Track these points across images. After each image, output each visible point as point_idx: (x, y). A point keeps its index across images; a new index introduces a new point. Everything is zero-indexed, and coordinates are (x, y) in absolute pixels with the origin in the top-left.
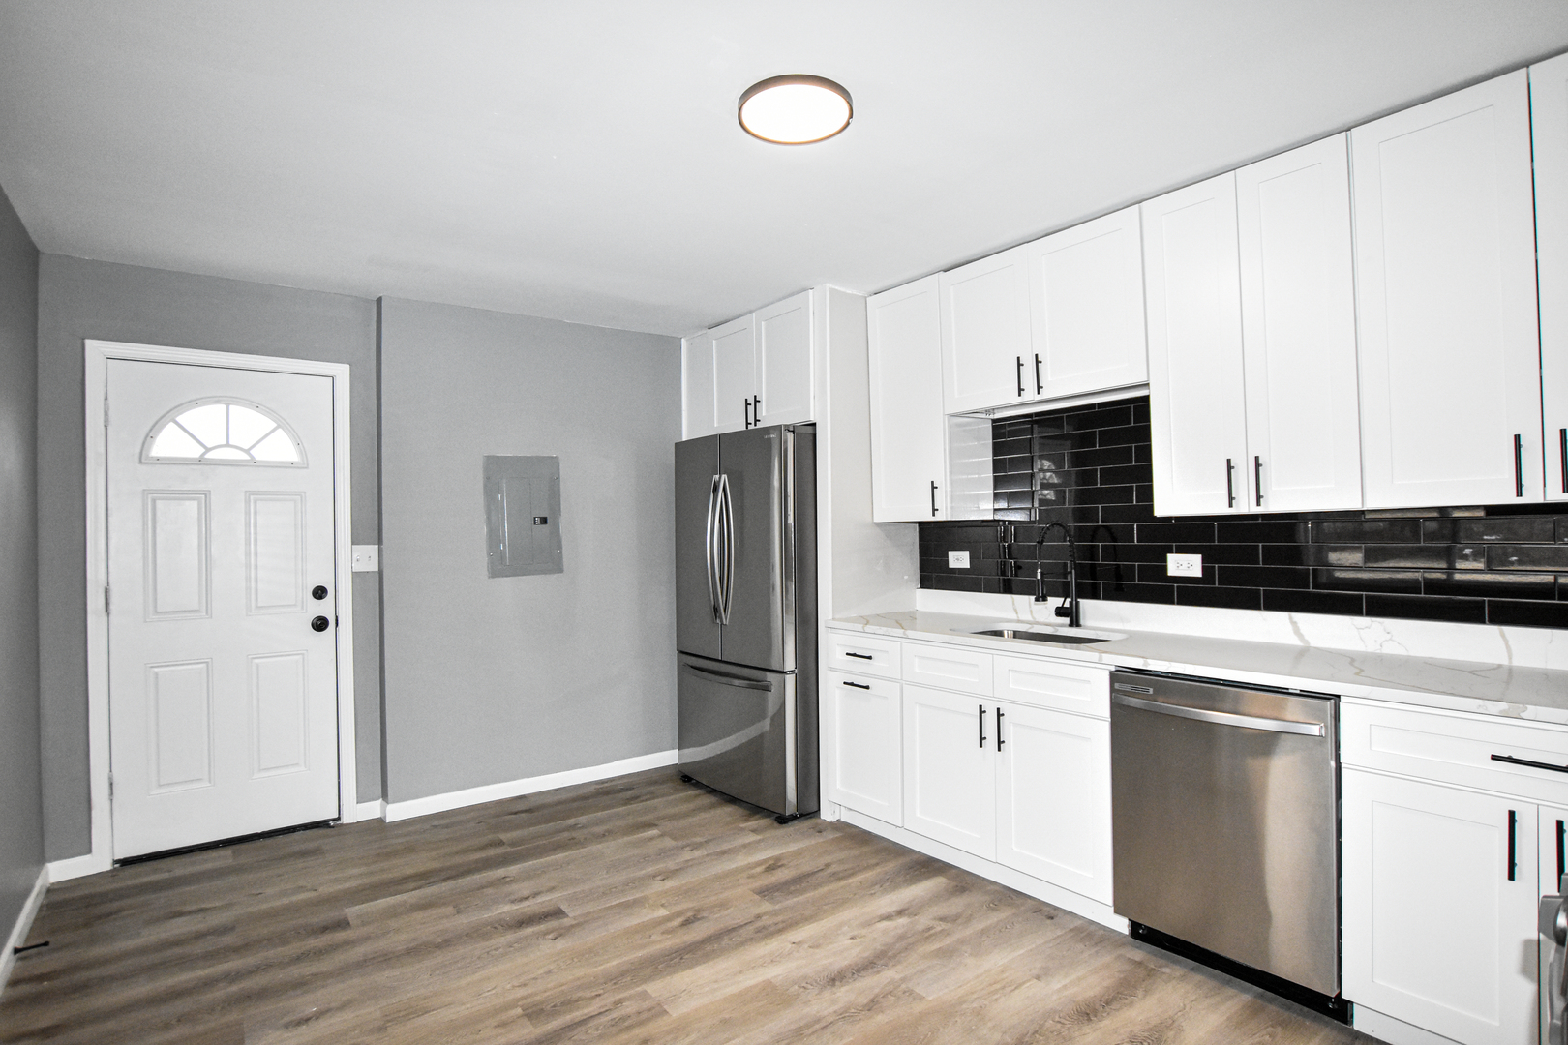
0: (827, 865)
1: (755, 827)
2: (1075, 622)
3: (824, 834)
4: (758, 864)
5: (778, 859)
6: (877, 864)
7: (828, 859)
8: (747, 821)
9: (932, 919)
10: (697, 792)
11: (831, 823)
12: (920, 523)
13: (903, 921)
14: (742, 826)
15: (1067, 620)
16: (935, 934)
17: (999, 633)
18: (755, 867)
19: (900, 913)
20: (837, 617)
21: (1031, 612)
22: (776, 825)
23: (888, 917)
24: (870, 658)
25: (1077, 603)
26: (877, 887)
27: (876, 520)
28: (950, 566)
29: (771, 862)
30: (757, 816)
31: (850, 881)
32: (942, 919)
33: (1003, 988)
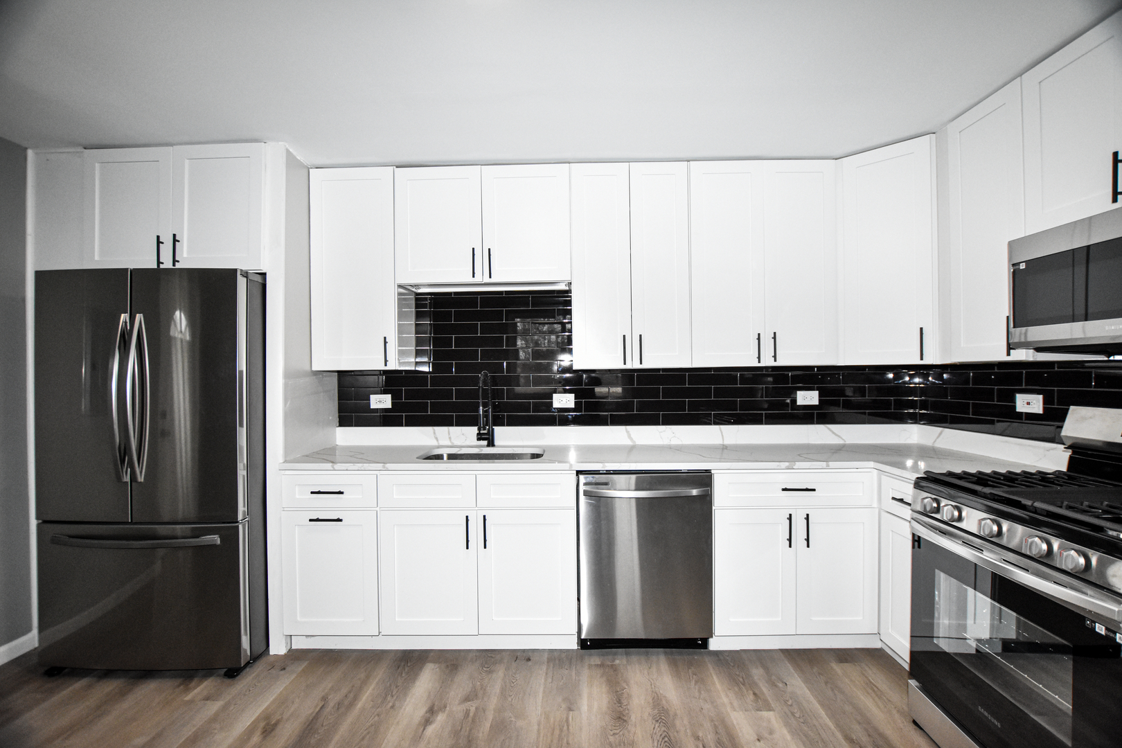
0: (324, 699)
1: (205, 693)
2: (491, 443)
3: (288, 669)
4: (250, 732)
5: (266, 717)
6: (368, 677)
7: (318, 693)
8: (187, 690)
9: (459, 704)
10: (83, 682)
11: (285, 655)
12: (338, 372)
13: (440, 718)
14: (188, 697)
15: (485, 443)
16: (475, 715)
17: (439, 457)
18: (249, 739)
19: (432, 712)
20: (288, 459)
21: (450, 438)
22: (228, 681)
23: (427, 722)
24: (341, 493)
25: (493, 430)
26: (389, 698)
27: (315, 368)
28: (372, 407)
29: (262, 724)
30: (196, 680)
31: (360, 705)
32: (467, 699)
33: (561, 730)
